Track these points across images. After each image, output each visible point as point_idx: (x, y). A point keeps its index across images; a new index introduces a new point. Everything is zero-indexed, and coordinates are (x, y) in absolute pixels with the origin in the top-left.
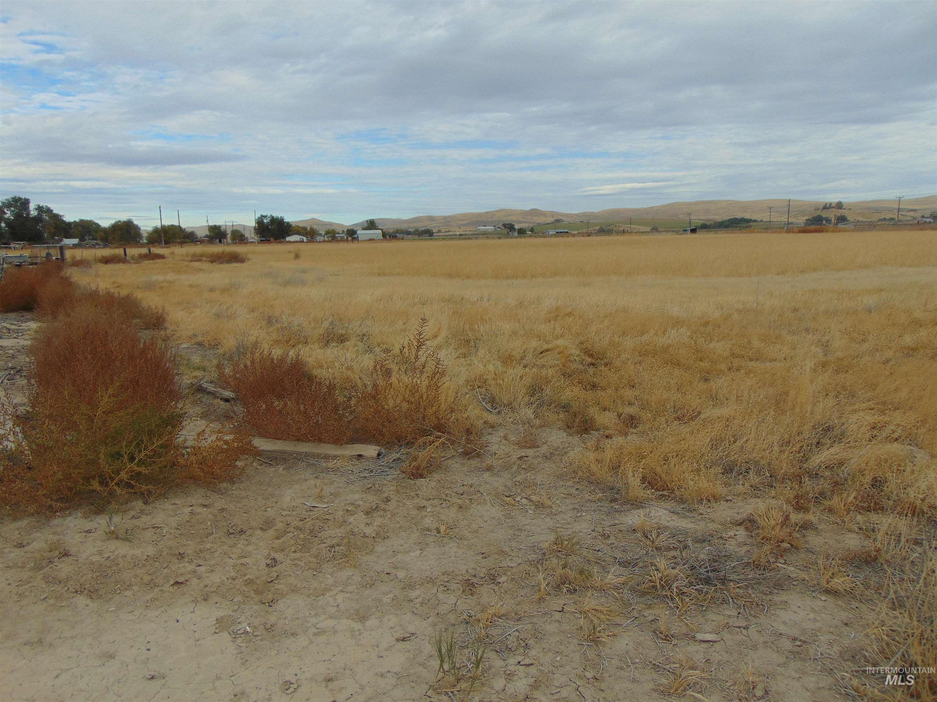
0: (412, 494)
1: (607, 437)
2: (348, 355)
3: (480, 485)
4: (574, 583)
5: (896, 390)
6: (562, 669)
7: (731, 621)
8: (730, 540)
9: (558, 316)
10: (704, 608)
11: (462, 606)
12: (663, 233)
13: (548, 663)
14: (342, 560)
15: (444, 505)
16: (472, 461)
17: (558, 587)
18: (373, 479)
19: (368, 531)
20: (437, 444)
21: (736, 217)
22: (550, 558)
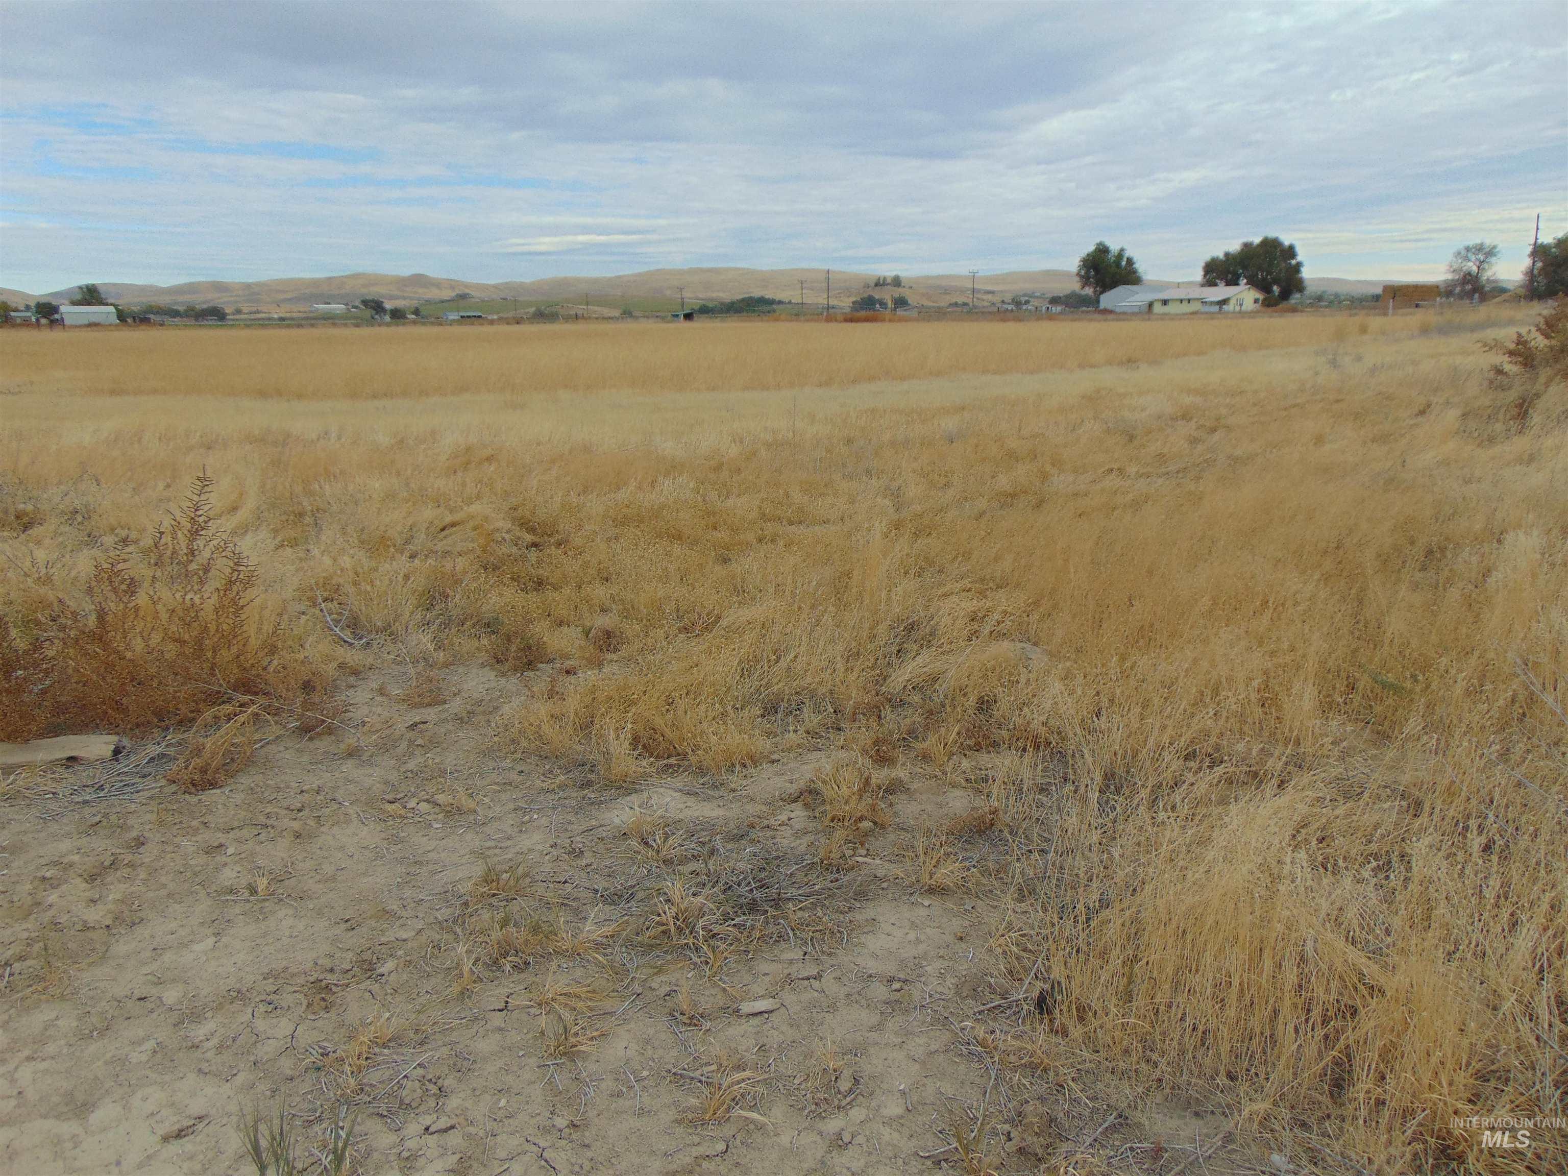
0: (195, 823)
1: (568, 672)
2: (41, 555)
3: (335, 788)
4: (523, 952)
5: (997, 559)
6: (511, 1121)
7: (793, 970)
8: (783, 828)
9: (468, 463)
10: (750, 956)
11: (306, 1036)
12: (641, 320)
13: (485, 1116)
14: (31, 989)
15: (262, 837)
16: (317, 743)
17: (495, 964)
18: (104, 804)
19: (94, 915)
20: (242, 718)
21: (752, 295)
22: (477, 910)
